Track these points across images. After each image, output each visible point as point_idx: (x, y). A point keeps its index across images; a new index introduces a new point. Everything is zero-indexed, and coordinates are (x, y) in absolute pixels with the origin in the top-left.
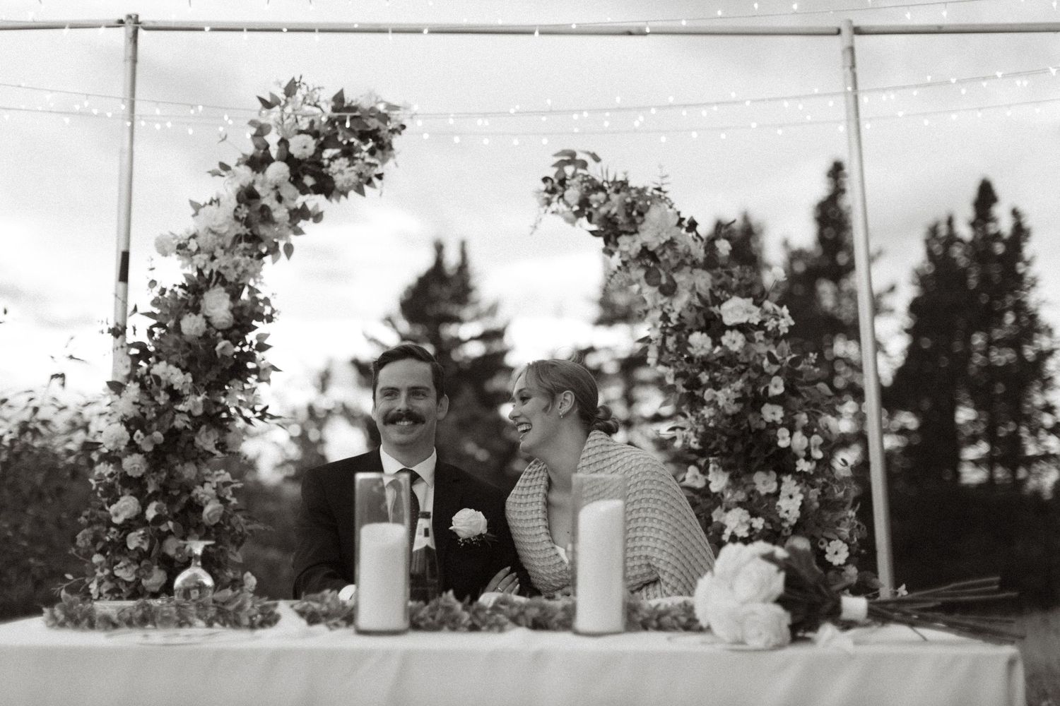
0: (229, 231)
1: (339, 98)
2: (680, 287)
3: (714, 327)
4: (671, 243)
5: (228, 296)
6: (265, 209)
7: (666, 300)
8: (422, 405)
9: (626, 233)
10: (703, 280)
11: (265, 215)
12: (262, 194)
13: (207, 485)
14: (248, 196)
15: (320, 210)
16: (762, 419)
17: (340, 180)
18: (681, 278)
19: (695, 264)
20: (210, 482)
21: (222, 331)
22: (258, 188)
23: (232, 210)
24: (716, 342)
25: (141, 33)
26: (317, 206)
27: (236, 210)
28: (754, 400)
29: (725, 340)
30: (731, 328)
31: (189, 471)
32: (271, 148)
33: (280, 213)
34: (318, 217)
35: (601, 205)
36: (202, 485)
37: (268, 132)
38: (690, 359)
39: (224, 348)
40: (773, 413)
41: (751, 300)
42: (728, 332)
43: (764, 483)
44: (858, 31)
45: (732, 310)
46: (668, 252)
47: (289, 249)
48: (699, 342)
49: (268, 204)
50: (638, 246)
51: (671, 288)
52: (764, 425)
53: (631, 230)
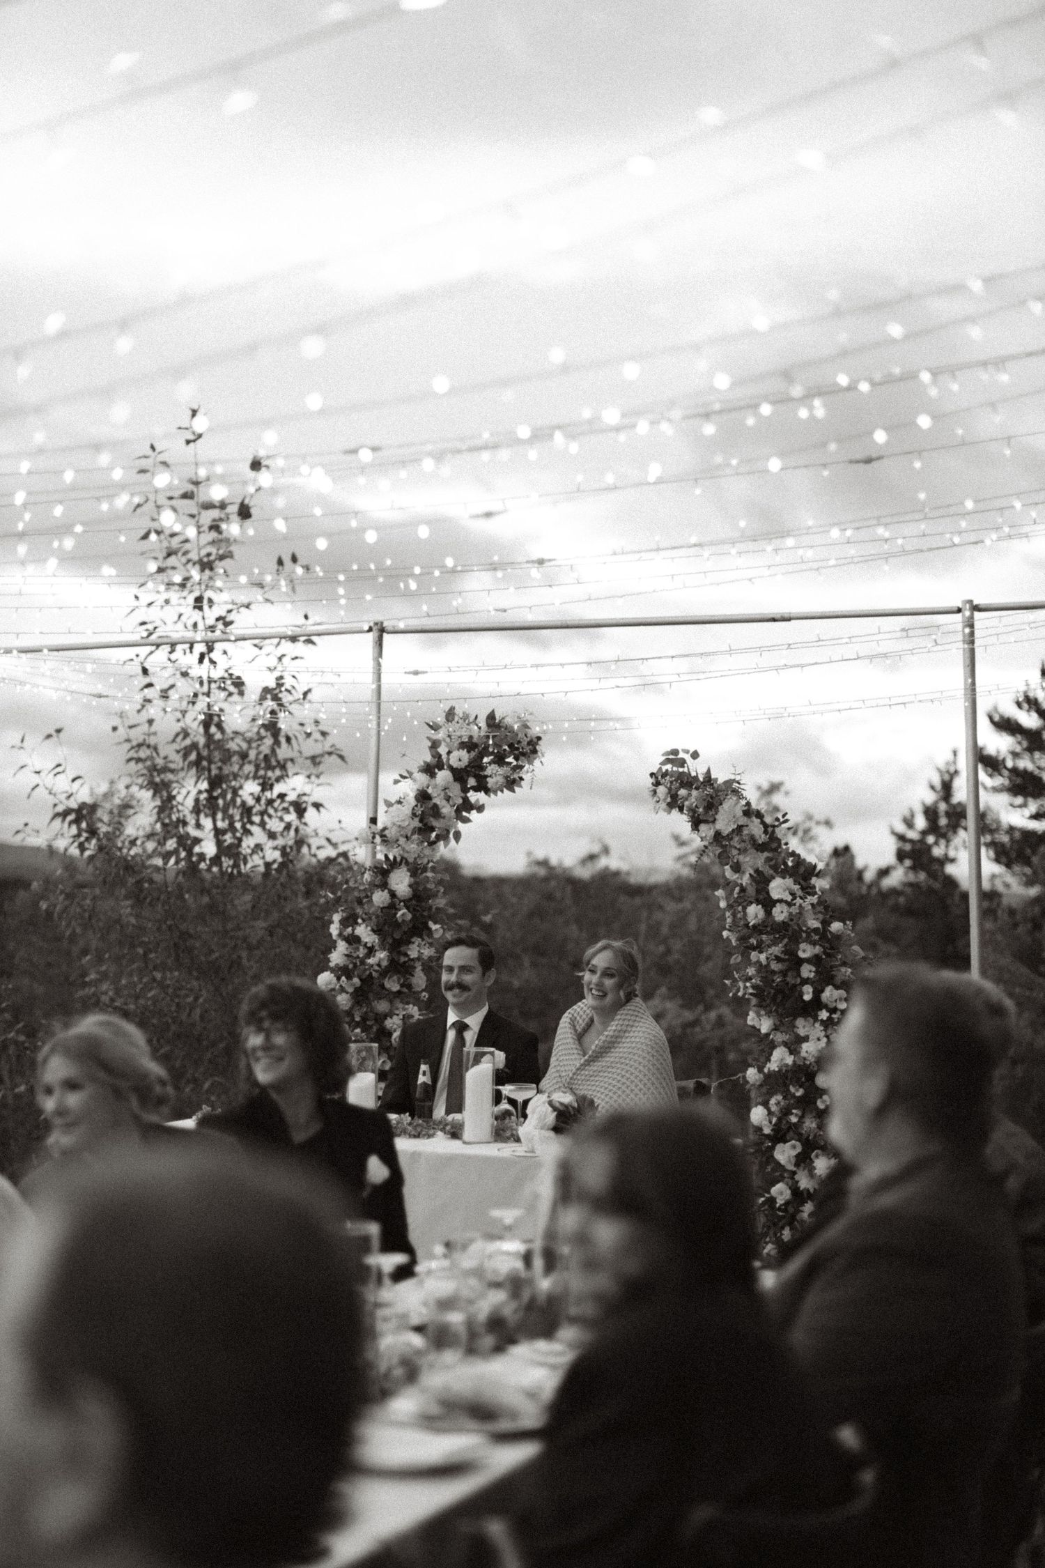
0: (409, 825)
1: (491, 717)
2: (745, 865)
3: (767, 902)
5: (409, 874)
6: (435, 805)
7: (736, 875)
8: (468, 978)
9: (706, 822)
11: (436, 812)
12: (434, 795)
13: (395, 1017)
14: (423, 796)
15: (481, 803)
16: (798, 976)
17: (491, 782)
18: (746, 859)
19: (758, 847)
20: (398, 1015)
21: (404, 901)
22: (430, 791)
23: (411, 809)
24: (768, 912)
25: (385, 635)
26: (477, 800)
27: (413, 809)
28: (794, 960)
29: (774, 910)
30: (779, 901)
31: (382, 1006)
32: (443, 757)
33: (447, 810)
34: (480, 809)
36: (391, 1018)
37: (439, 746)
38: (748, 926)
39: (403, 915)
40: (807, 971)
41: (792, 880)
42: (778, 905)
43: (804, 1027)
44: (977, 608)
45: (775, 888)
46: (736, 839)
47: (458, 836)
48: (754, 912)
49: (438, 803)
50: (712, 833)
51: (737, 868)
52: (799, 980)
53: (711, 819)
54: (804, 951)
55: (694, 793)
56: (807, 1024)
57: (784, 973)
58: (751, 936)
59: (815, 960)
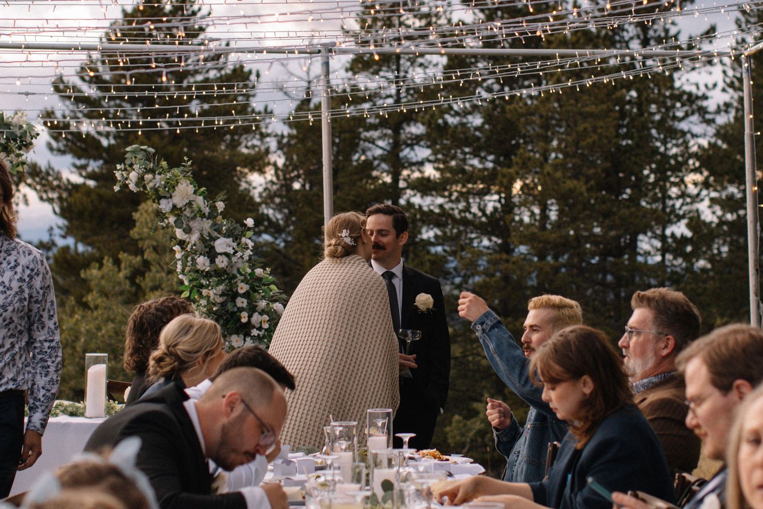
2: (194, 229)
3: (212, 254)
4: (190, 204)
7: (187, 235)
9: (165, 197)
10: (207, 224)
16: (236, 306)
18: (195, 225)
19: (203, 216)
24: (212, 261)
28: (231, 295)
29: (217, 260)
30: (221, 254)
35: (151, 181)
38: (197, 271)
40: (242, 302)
41: (231, 239)
42: (219, 256)
43: (237, 341)
45: (220, 244)
46: (188, 210)
48: (202, 262)
50: (171, 205)
51: (188, 231)
52: (236, 309)
53: (168, 195)
54: (241, 288)
55: (158, 177)
56: (239, 339)
57: (223, 304)
58: (200, 278)
59: (246, 295)
